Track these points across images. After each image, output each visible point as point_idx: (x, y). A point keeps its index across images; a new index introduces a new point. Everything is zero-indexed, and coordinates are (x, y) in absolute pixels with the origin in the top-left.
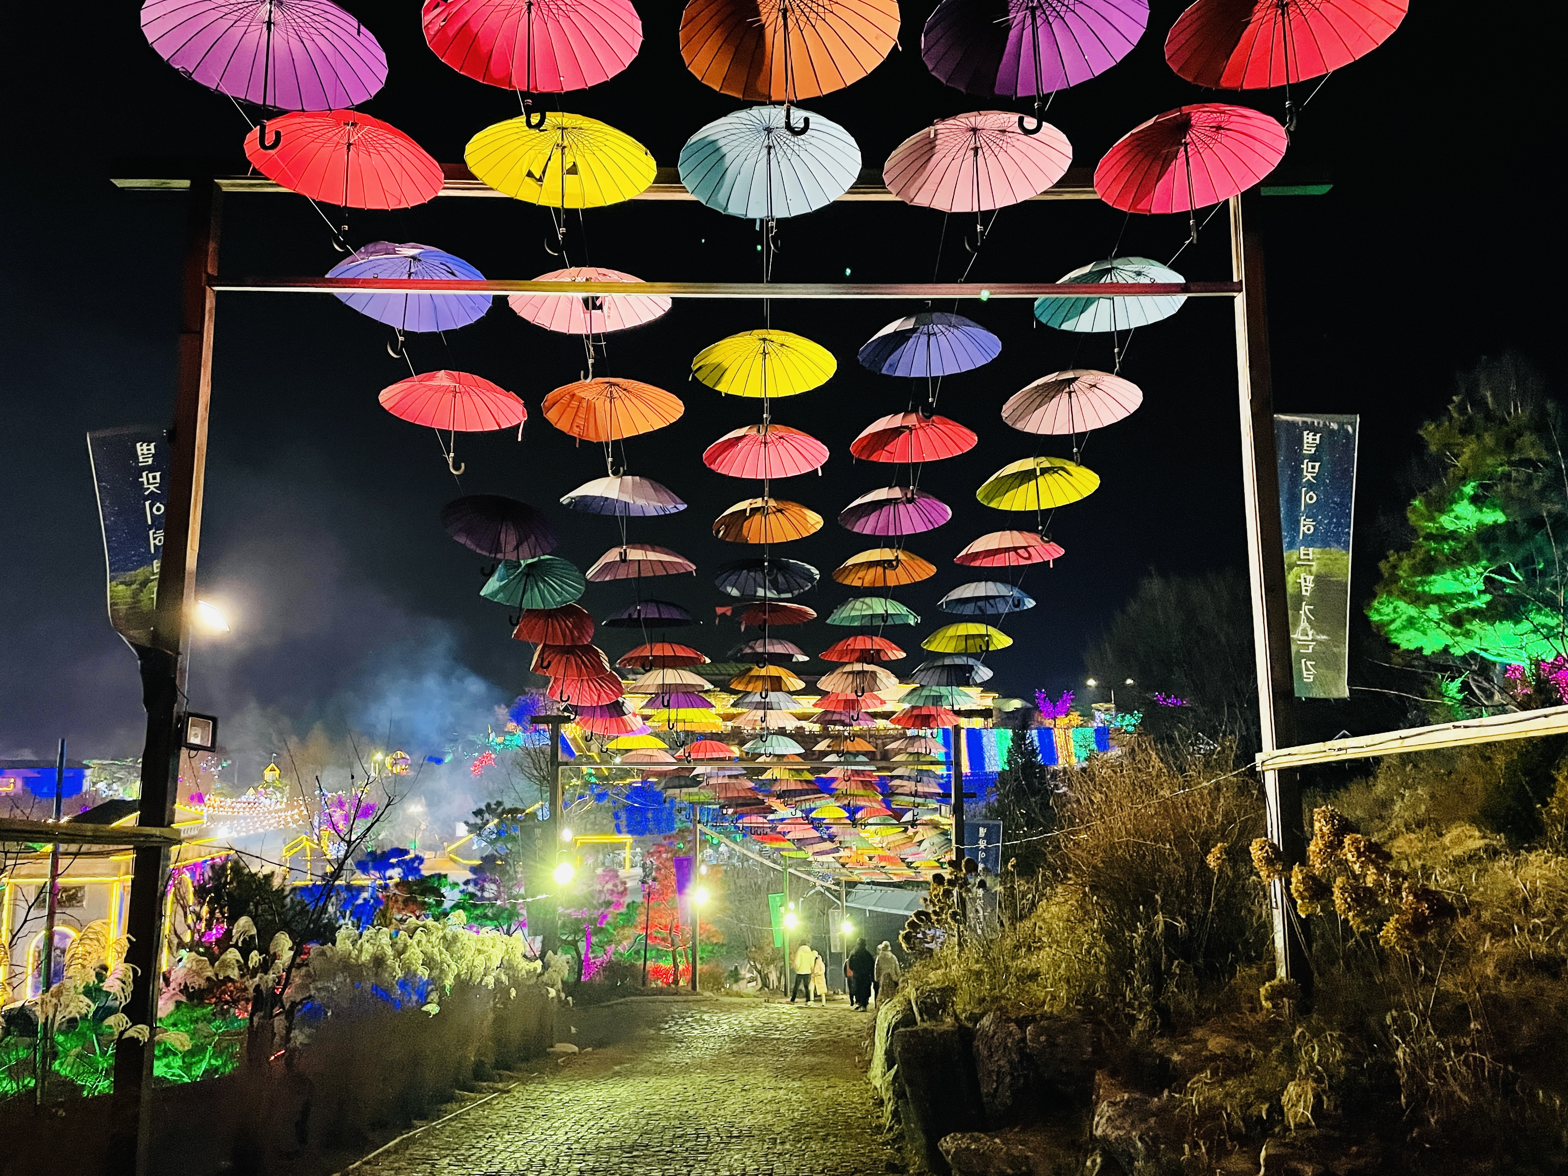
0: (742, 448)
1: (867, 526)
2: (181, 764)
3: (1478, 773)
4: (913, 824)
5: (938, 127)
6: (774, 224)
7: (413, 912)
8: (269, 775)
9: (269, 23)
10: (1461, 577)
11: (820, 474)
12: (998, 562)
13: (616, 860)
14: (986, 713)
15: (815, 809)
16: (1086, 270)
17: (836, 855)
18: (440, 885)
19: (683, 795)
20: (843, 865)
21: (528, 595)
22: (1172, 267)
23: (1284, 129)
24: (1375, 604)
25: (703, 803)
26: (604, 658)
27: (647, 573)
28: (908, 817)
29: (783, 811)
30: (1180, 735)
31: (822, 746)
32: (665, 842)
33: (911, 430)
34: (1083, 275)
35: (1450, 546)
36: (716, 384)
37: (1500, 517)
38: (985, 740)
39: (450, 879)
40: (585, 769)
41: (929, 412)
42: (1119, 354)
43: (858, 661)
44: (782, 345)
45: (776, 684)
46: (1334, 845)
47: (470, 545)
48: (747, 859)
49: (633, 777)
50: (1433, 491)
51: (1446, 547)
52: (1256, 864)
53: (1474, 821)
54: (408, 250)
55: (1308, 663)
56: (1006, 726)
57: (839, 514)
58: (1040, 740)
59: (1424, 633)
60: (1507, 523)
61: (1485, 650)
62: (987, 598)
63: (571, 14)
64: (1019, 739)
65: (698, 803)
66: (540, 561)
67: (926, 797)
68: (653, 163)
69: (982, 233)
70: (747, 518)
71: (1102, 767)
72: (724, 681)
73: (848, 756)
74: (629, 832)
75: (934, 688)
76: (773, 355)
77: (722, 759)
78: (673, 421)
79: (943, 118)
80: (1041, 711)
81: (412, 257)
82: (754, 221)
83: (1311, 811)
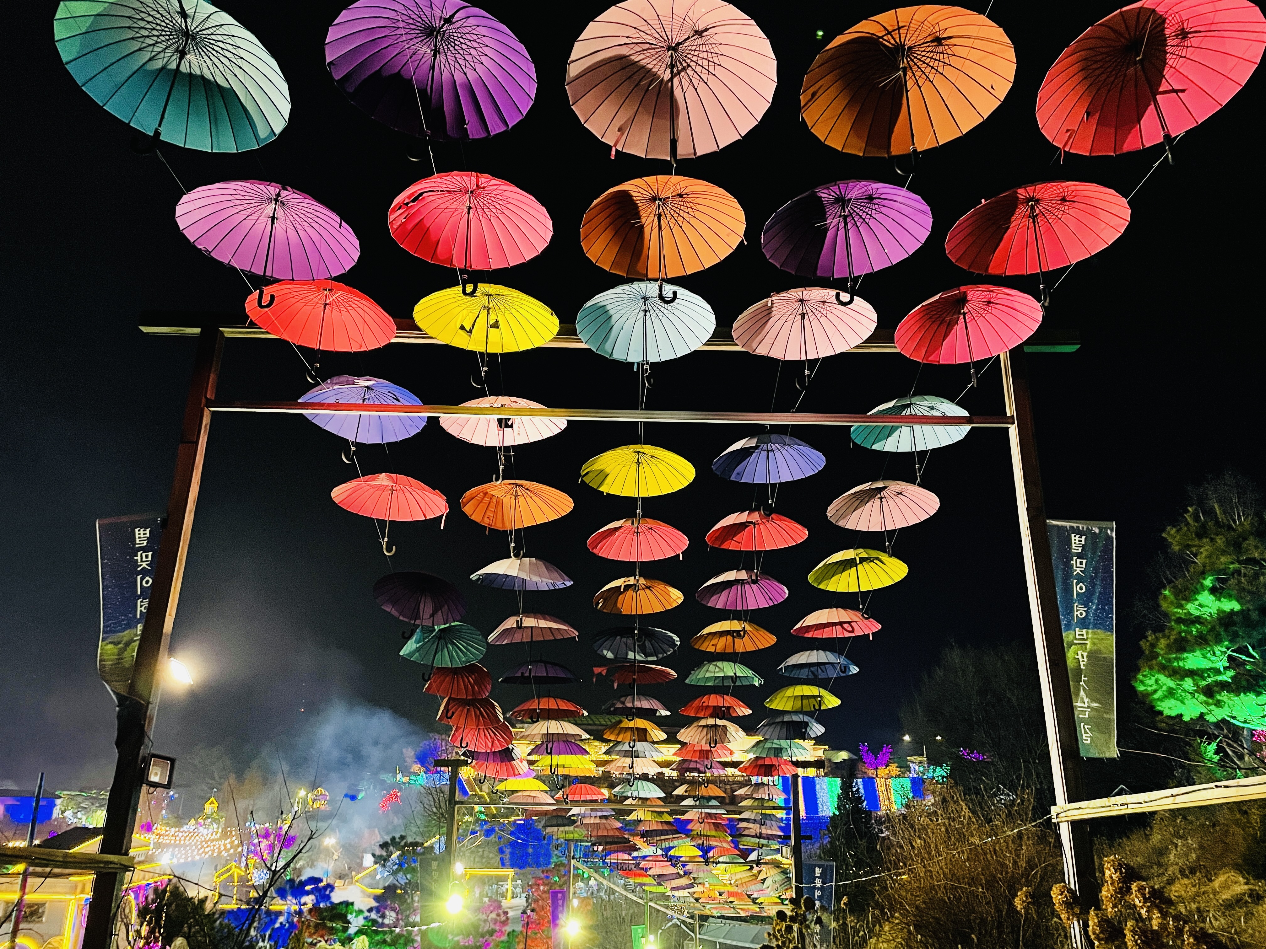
0: (619, 536)
1: (719, 602)
2: (141, 798)
3: (1238, 825)
4: (758, 863)
5: (774, 298)
6: (648, 367)
7: (322, 936)
8: (209, 807)
9: (273, 218)
10: (1209, 655)
11: (681, 559)
12: (826, 634)
13: (500, 891)
14: (818, 764)
15: (673, 847)
16: (891, 404)
17: (690, 890)
18: (347, 912)
19: (560, 833)
20: (697, 900)
21: (438, 656)
22: (958, 404)
23: (1039, 305)
24: (1140, 676)
25: (577, 841)
26: (499, 710)
27: (538, 638)
28: (753, 856)
29: (646, 850)
30: (985, 787)
31: (680, 791)
32: (542, 876)
33: (754, 524)
34: (888, 409)
35: (1198, 629)
36: (599, 487)
37: (1235, 606)
38: (818, 787)
39: (356, 907)
40: (477, 808)
41: (769, 512)
42: (920, 469)
43: (712, 716)
44: (652, 457)
45: (642, 735)
46: (1123, 891)
47: (394, 613)
48: (613, 892)
49: (518, 815)
50: (1179, 582)
51: (1194, 629)
52: (1057, 906)
53: (1238, 868)
54: (364, 382)
55: (1086, 727)
56: (835, 776)
57: (696, 591)
58: (864, 788)
59: (1182, 702)
60: (1242, 611)
61: (1234, 718)
62: (819, 664)
63: (499, 216)
64: (846, 787)
65: (572, 840)
66: (451, 627)
67: (769, 839)
68: (556, 321)
69: (809, 376)
70: (622, 593)
71: (921, 816)
72: (598, 731)
73: (703, 801)
74: (512, 866)
75: (775, 741)
76: (645, 465)
77: (595, 801)
78: (564, 514)
79: (778, 292)
80: (864, 763)
81: (366, 387)
82: (632, 364)
83: (1101, 859)
